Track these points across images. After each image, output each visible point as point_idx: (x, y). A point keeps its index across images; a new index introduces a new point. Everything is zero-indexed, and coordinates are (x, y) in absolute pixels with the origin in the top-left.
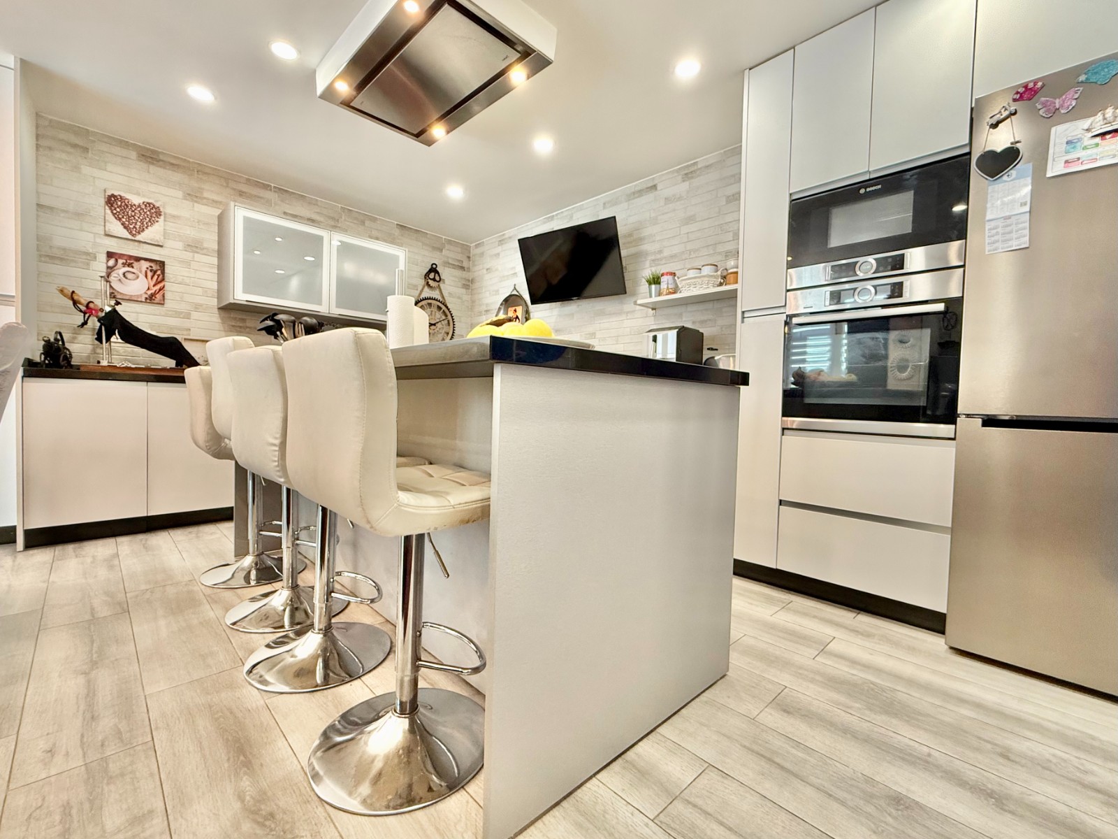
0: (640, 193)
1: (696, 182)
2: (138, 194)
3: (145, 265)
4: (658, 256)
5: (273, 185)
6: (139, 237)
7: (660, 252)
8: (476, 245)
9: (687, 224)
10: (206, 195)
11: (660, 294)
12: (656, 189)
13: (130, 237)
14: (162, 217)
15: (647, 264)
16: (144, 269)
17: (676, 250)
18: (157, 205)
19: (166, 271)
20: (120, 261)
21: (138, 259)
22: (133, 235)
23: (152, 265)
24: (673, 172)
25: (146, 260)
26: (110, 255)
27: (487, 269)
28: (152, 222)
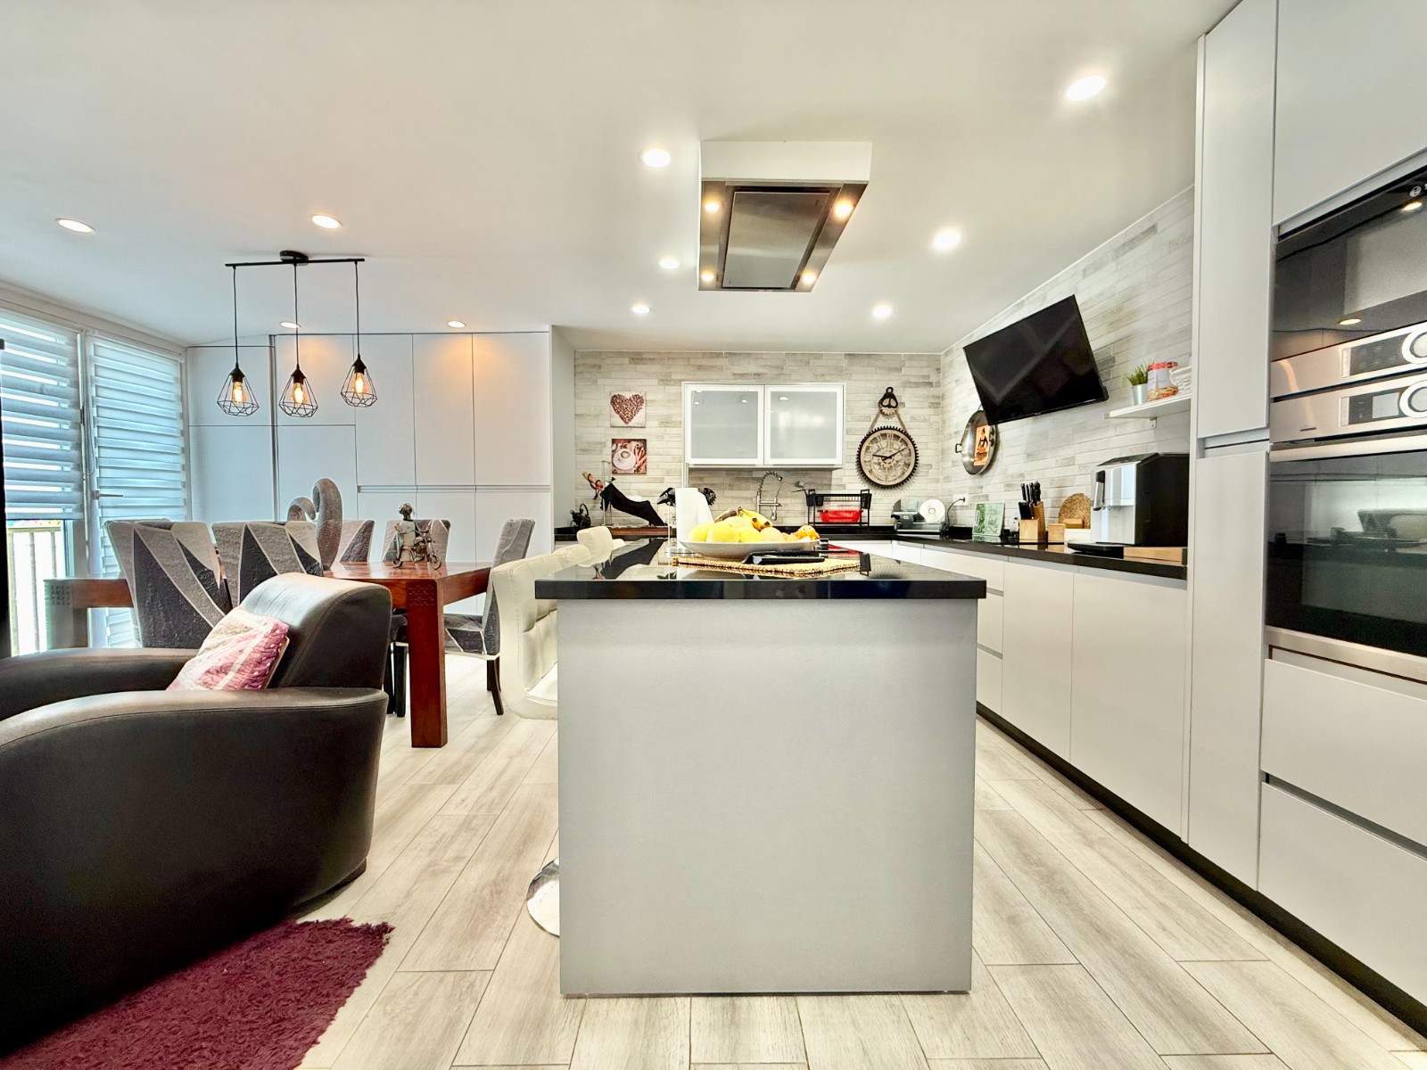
0: (1131, 243)
2: (630, 390)
3: (634, 444)
6: (630, 424)
10: (674, 377)
11: (1146, 399)
12: (1155, 232)
13: (625, 425)
14: (644, 405)
16: (633, 448)
18: (641, 395)
19: (648, 446)
20: (619, 445)
21: (629, 441)
22: (627, 423)
23: (638, 443)
25: (635, 440)
26: (614, 441)
28: (638, 410)
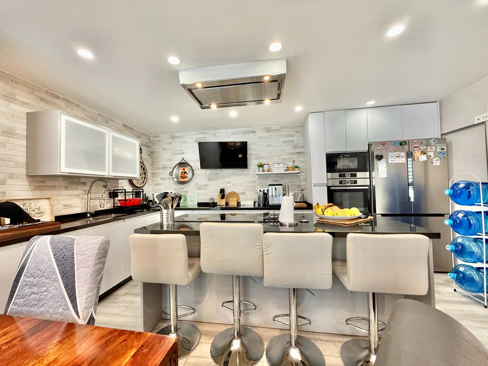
0: (249, 132)
1: (271, 134)
4: (258, 156)
5: (61, 97)
7: (258, 155)
8: (154, 136)
9: (269, 147)
11: (263, 171)
12: (255, 133)
15: (253, 158)
17: (265, 155)
24: (262, 128)
27: (163, 149)
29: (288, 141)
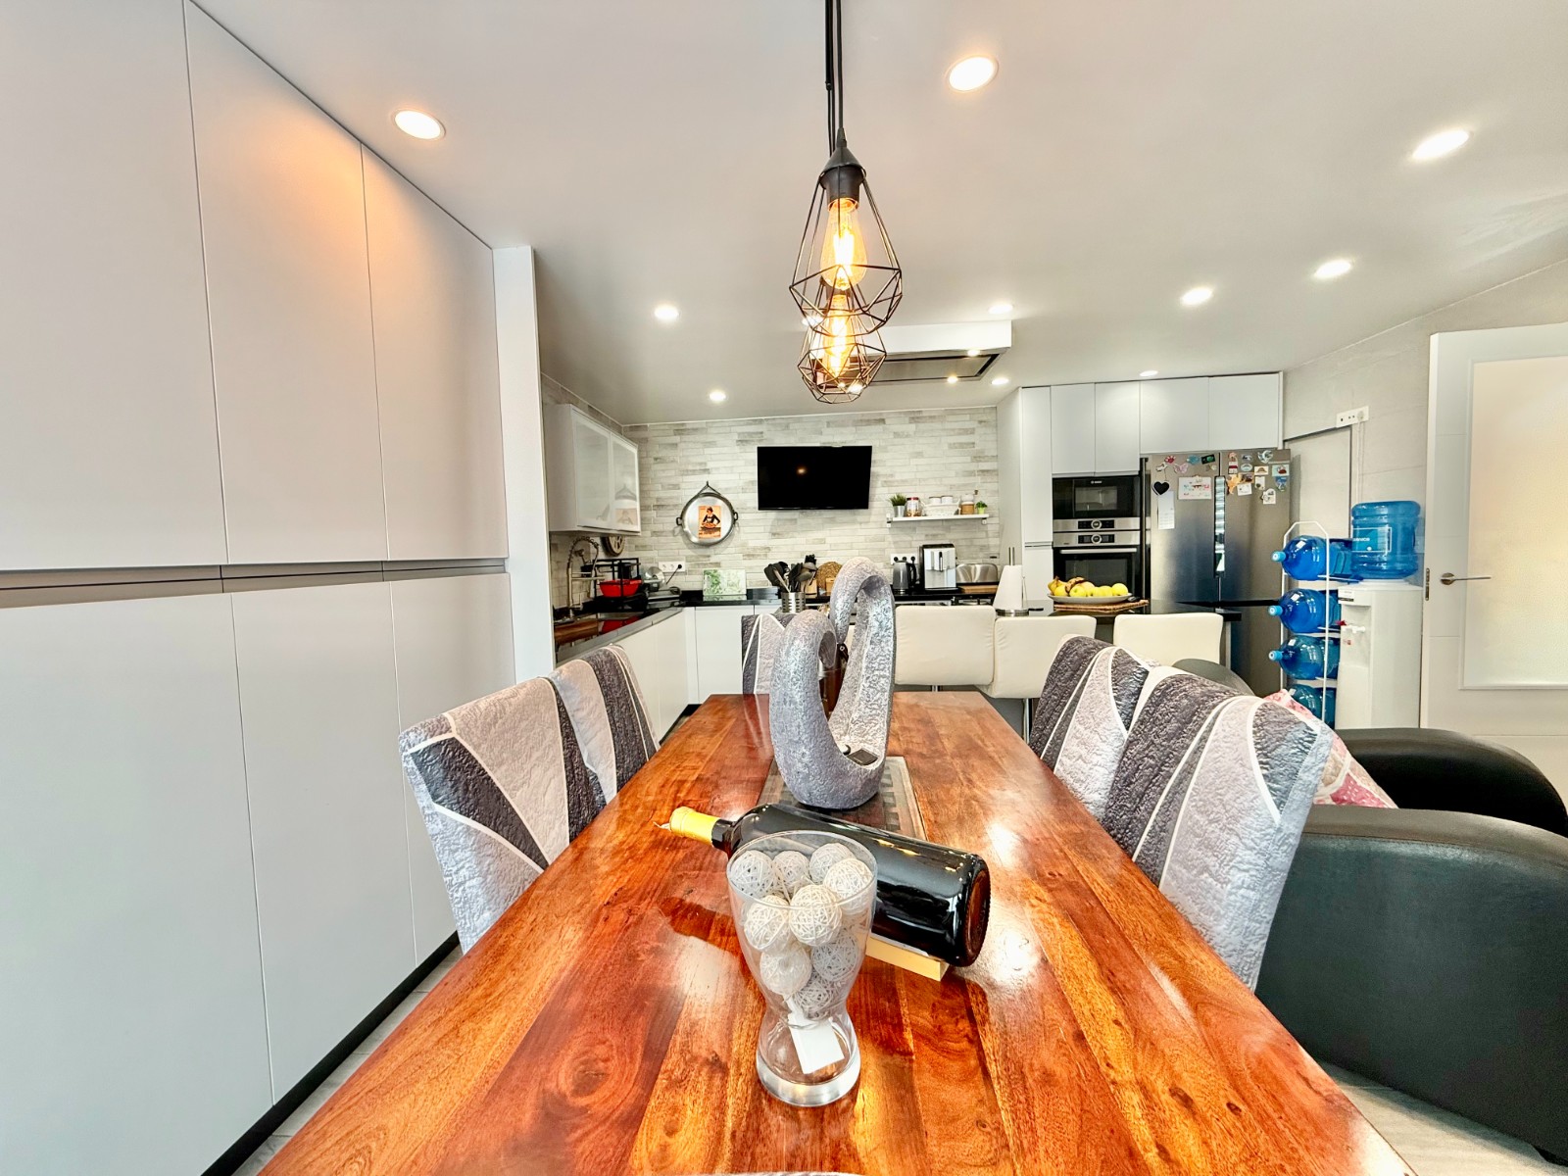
1: (922, 426)
24: (900, 413)
29: (962, 445)
